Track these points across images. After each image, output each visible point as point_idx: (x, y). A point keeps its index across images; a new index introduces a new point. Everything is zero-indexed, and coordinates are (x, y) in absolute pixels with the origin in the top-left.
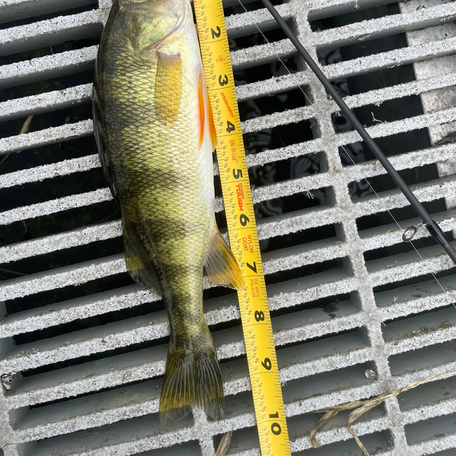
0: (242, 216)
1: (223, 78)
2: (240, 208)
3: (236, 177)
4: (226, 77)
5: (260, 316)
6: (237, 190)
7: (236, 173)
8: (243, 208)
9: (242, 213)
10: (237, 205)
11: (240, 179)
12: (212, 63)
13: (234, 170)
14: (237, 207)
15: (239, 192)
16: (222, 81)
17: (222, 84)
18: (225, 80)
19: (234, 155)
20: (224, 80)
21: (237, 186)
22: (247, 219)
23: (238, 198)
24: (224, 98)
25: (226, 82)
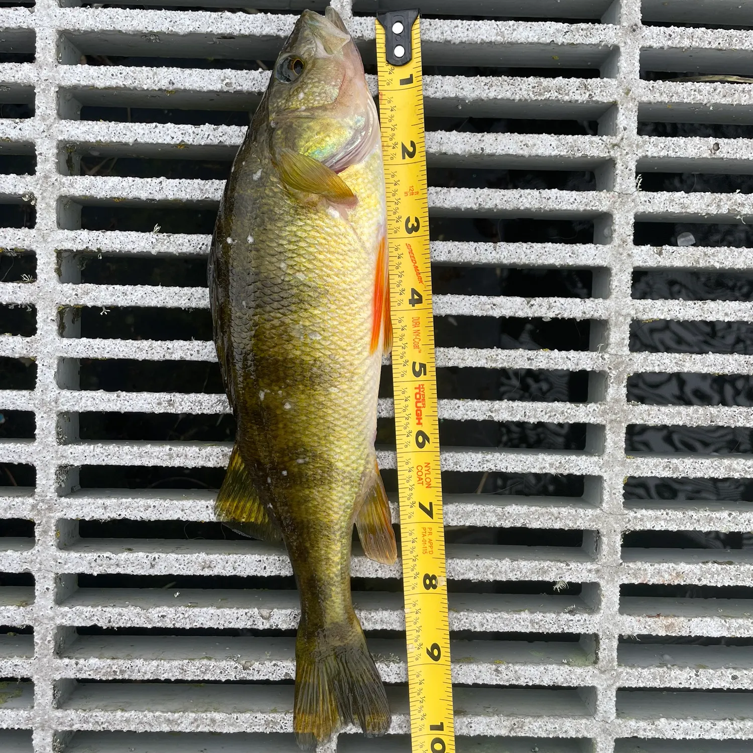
0: (420, 433)
1: (413, 222)
2: (417, 421)
3: (417, 374)
4: (417, 220)
5: (431, 582)
6: (416, 394)
7: (417, 369)
8: (421, 421)
9: (419, 428)
10: (414, 416)
11: (422, 377)
12: (397, 197)
13: (414, 363)
14: (413, 420)
15: (418, 396)
16: (410, 226)
17: (409, 231)
18: (416, 225)
19: (417, 340)
20: (413, 225)
21: (416, 388)
22: (426, 438)
23: (416, 407)
24: (411, 252)
25: (416, 229)
